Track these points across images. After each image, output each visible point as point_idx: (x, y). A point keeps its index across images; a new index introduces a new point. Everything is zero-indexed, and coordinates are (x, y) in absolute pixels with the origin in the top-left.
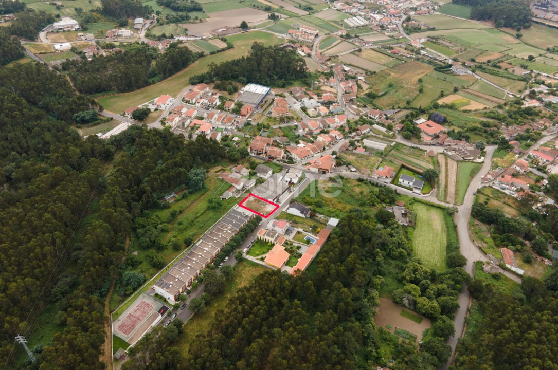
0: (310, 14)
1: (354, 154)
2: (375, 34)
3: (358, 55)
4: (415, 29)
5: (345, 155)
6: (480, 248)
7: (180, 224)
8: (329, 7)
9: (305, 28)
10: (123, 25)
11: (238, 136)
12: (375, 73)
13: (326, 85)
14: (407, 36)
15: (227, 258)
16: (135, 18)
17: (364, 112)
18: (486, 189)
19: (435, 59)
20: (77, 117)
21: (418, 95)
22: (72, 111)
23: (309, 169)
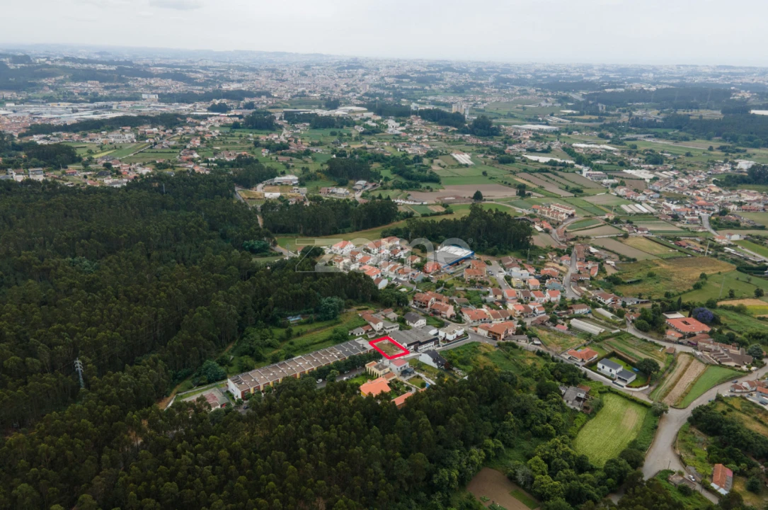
0: (575, 196)
1: (549, 330)
2: (660, 223)
3: (621, 241)
4: (729, 224)
5: (538, 330)
6: (680, 458)
7: (292, 343)
8: (608, 192)
9: (558, 206)
10: (342, 184)
11: (407, 288)
12: (634, 260)
13: (554, 262)
14: (712, 231)
15: (321, 380)
16: (358, 180)
17: (593, 295)
18: (735, 399)
19: (746, 259)
20: (247, 244)
21: (689, 291)
22: (245, 238)
23: (476, 331)
